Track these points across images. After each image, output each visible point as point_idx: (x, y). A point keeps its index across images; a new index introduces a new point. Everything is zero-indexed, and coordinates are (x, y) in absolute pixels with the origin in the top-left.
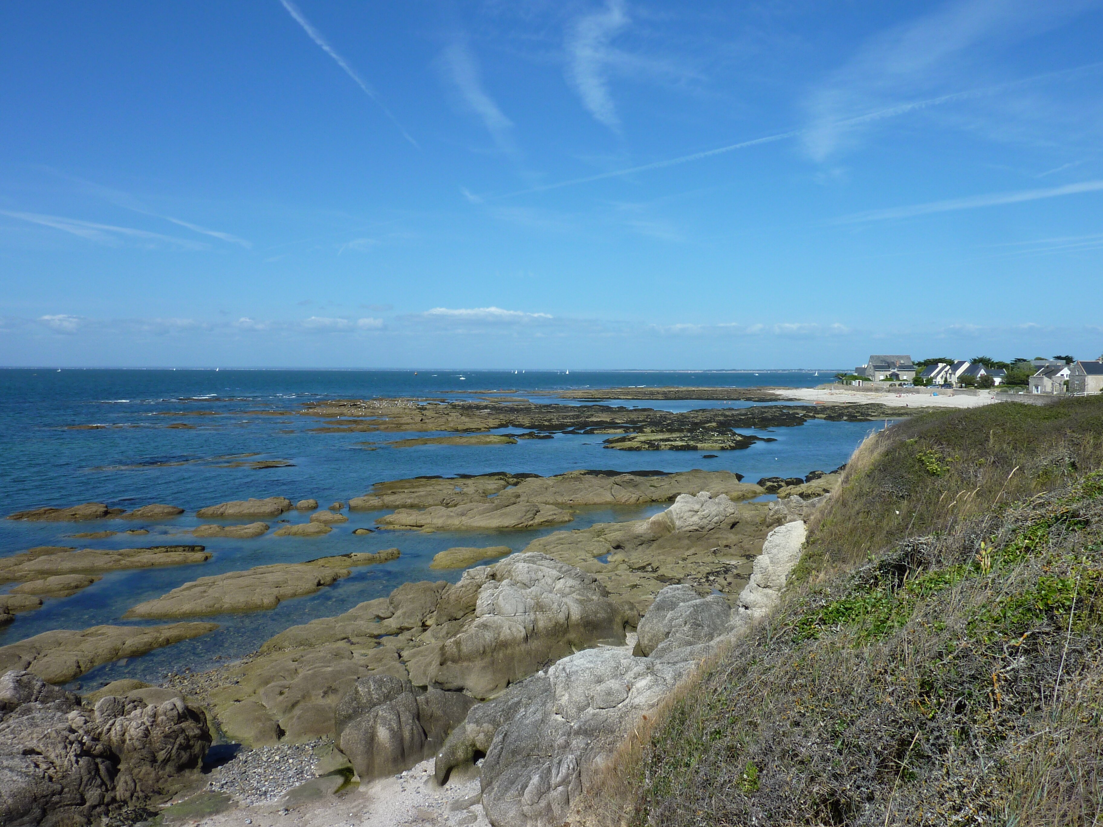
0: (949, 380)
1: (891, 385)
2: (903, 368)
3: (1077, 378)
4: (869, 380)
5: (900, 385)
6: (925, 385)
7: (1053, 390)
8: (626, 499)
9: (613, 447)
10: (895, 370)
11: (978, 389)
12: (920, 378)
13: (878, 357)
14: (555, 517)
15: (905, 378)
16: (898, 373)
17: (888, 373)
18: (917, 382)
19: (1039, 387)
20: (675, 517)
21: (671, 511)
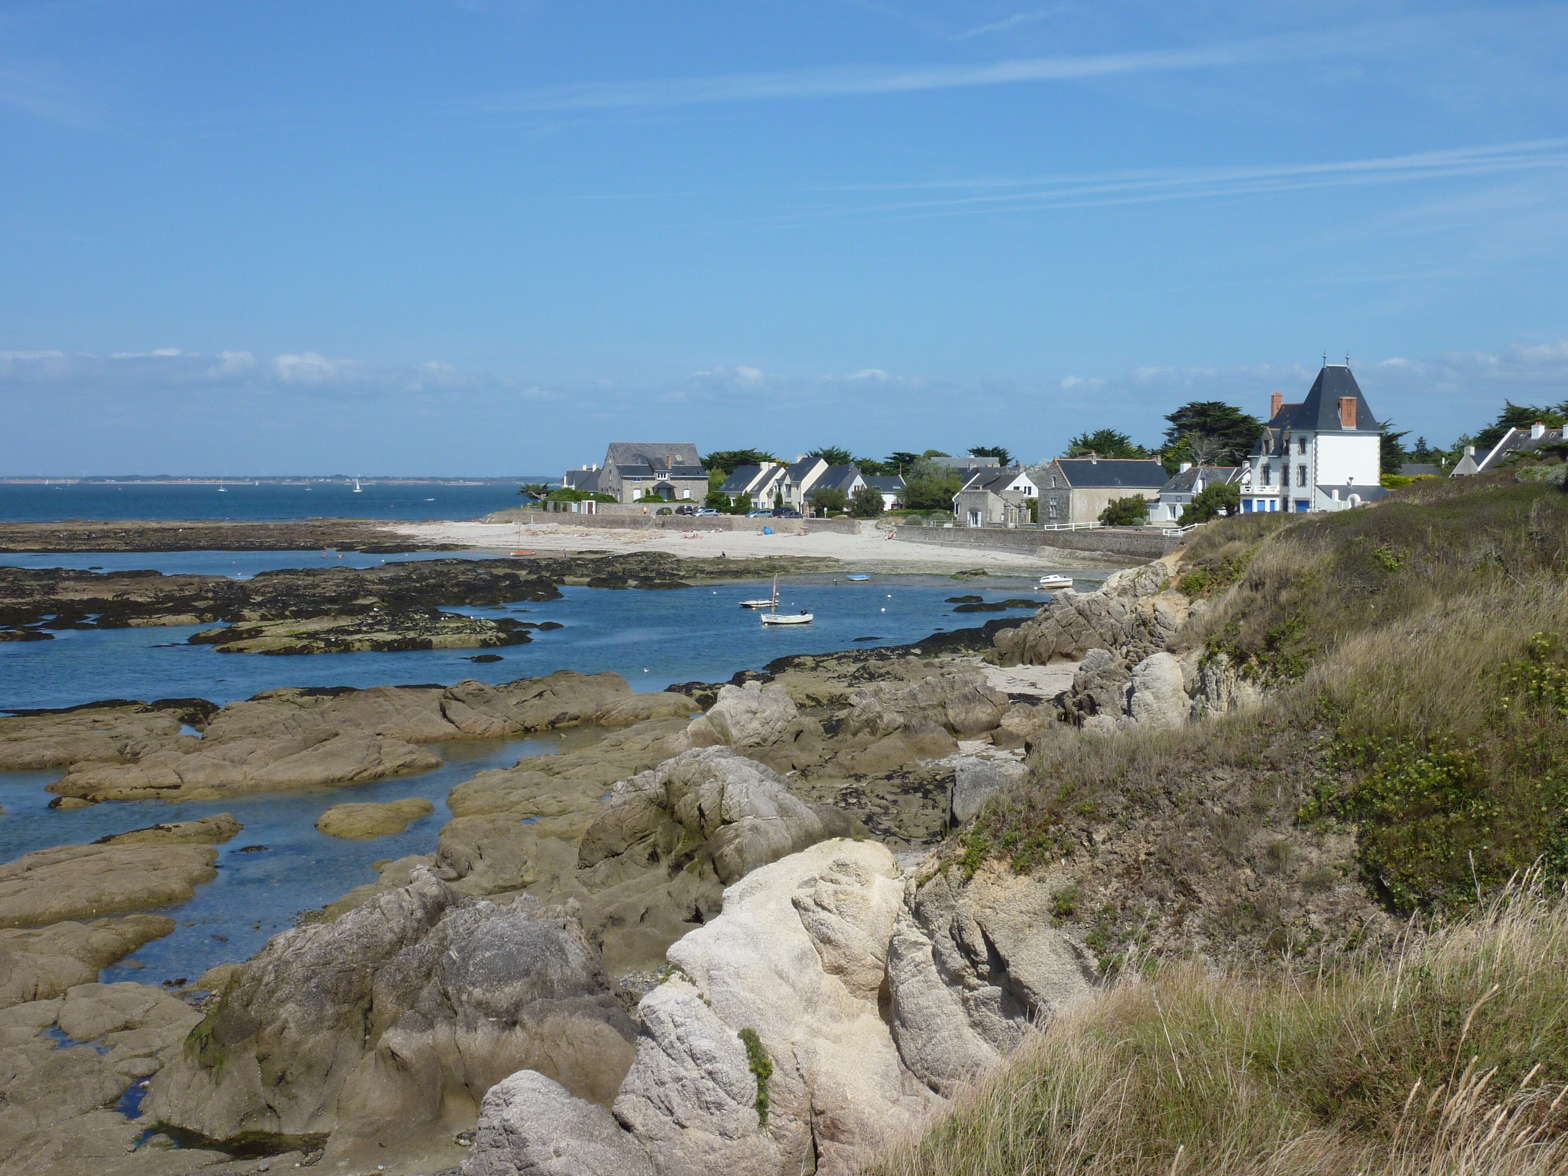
0: (785, 499)
1: (660, 512)
2: (682, 472)
3: (1052, 494)
4: (612, 500)
5: (680, 511)
6: (734, 512)
7: (1006, 520)
8: (484, 727)
10: (666, 478)
11: (854, 517)
12: (722, 495)
13: (627, 447)
15: (687, 494)
16: (672, 483)
17: (651, 484)
18: (715, 502)
19: (980, 513)
20: (729, 721)
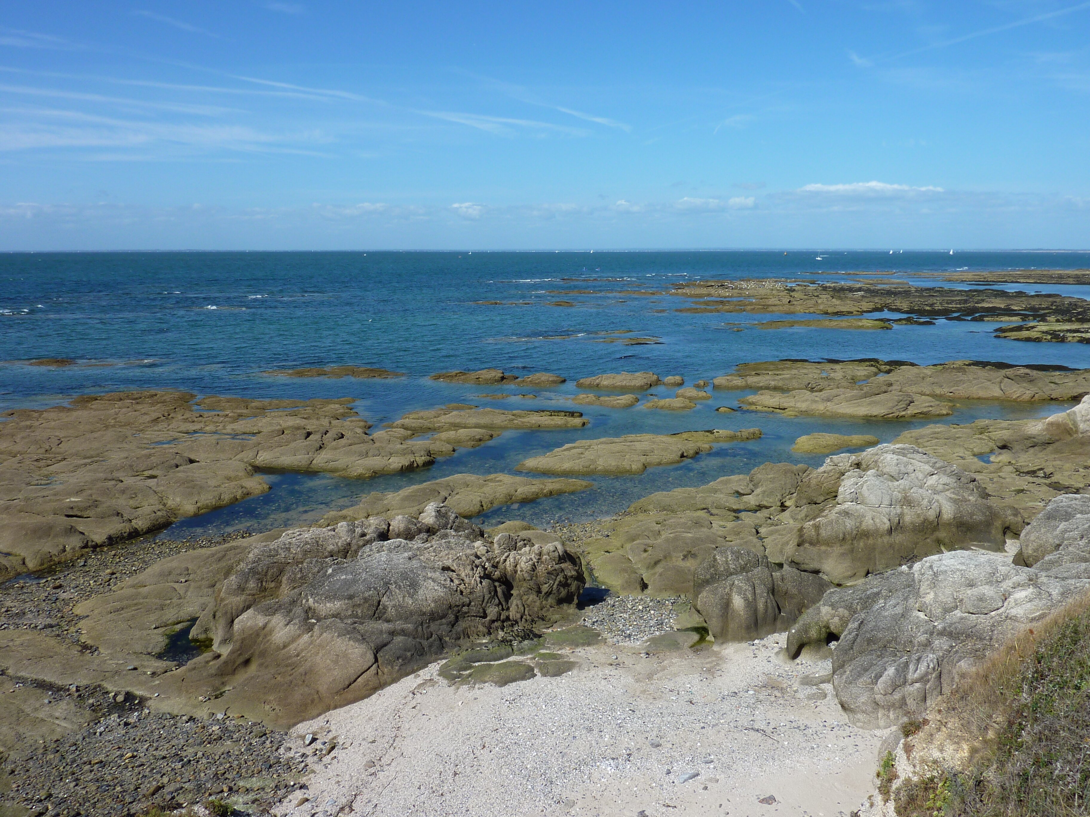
8: (1018, 395)
9: (1005, 337)
14: (931, 409)
20: (1079, 419)
21: (1074, 413)
